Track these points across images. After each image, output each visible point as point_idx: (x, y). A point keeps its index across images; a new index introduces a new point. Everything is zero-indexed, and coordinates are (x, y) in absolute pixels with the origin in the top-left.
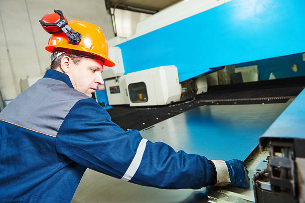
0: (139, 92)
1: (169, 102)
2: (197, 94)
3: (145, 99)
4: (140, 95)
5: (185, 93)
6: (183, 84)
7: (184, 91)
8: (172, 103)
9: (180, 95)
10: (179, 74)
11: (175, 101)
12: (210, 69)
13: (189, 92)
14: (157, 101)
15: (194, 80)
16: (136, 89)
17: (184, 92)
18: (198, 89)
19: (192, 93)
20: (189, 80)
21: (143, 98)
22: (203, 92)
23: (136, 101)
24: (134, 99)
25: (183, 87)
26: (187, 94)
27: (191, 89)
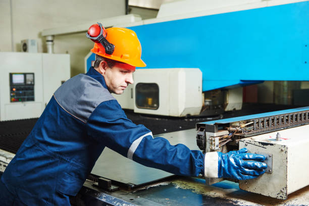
0: (149, 95)
1: (185, 115)
2: (226, 110)
3: (155, 105)
4: (150, 100)
5: (209, 106)
6: (207, 94)
7: (207, 103)
8: (189, 116)
9: (200, 109)
10: (203, 81)
11: (192, 114)
12: (242, 81)
13: (213, 106)
14: (169, 111)
15: (224, 91)
16: (146, 91)
17: (207, 105)
18: (227, 104)
19: (218, 108)
20: (216, 90)
21: (153, 103)
22: (234, 109)
23: (144, 106)
24: (140, 104)
25: (206, 97)
26: (211, 108)
27: (217, 102)
